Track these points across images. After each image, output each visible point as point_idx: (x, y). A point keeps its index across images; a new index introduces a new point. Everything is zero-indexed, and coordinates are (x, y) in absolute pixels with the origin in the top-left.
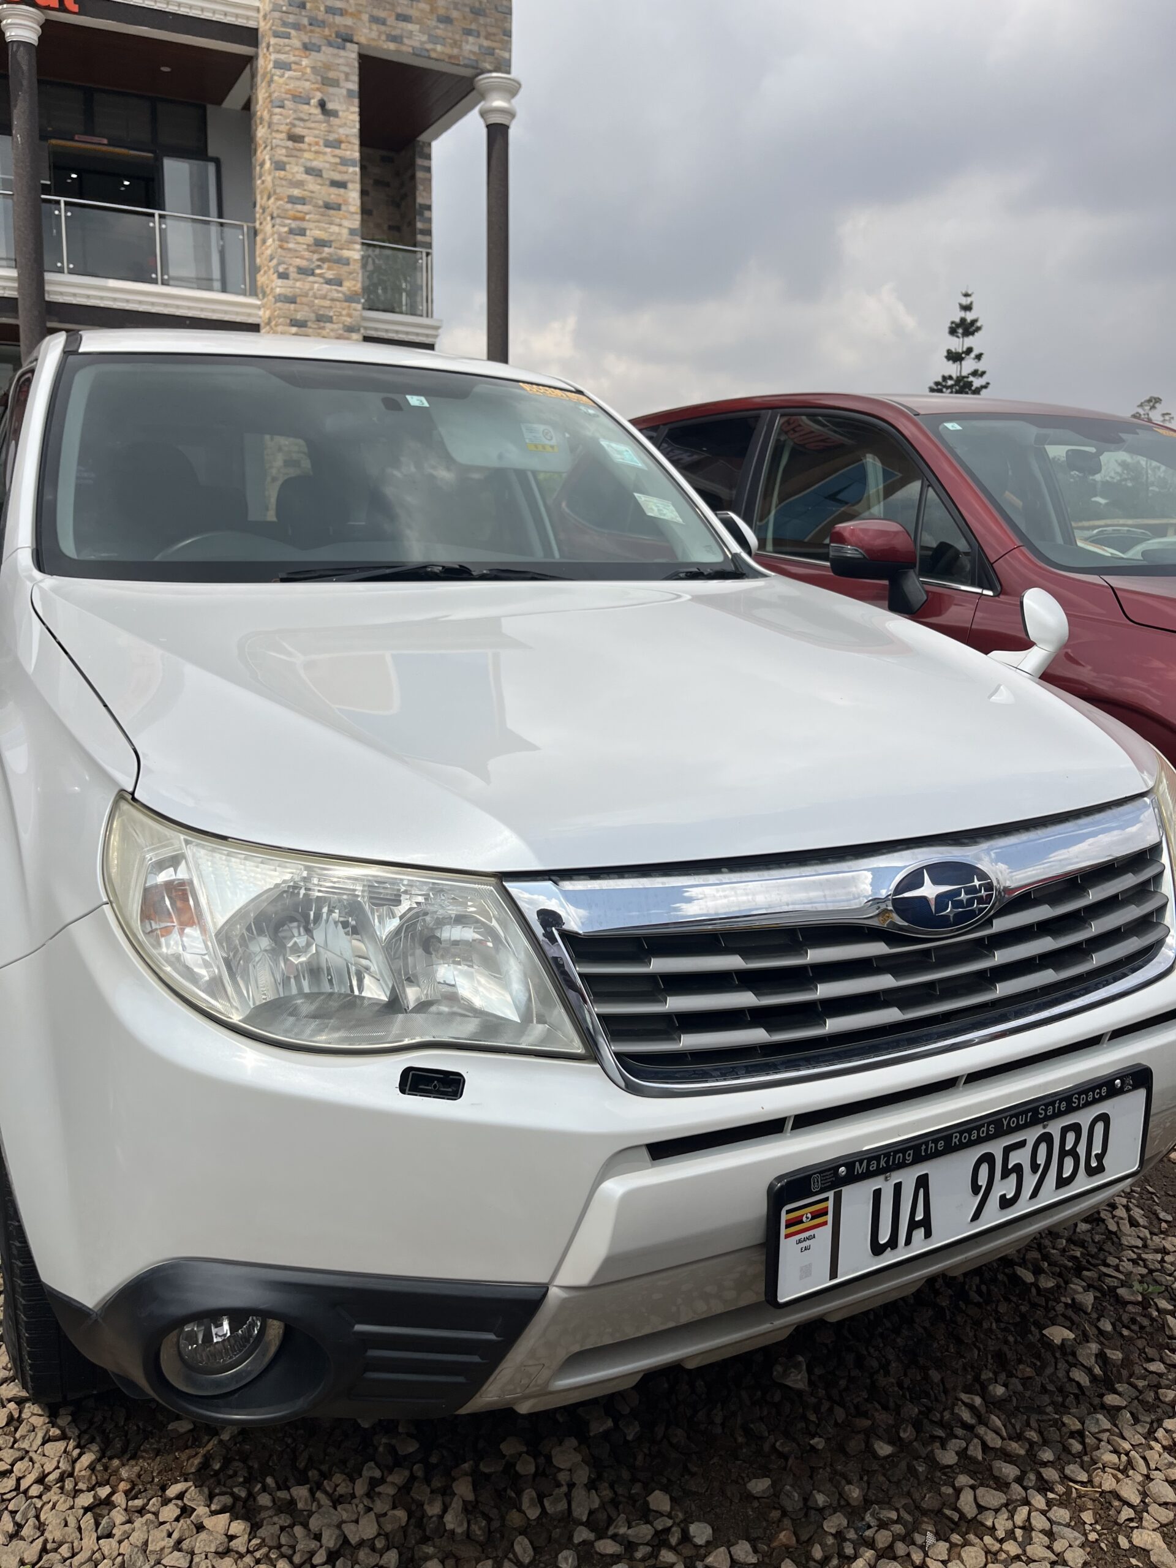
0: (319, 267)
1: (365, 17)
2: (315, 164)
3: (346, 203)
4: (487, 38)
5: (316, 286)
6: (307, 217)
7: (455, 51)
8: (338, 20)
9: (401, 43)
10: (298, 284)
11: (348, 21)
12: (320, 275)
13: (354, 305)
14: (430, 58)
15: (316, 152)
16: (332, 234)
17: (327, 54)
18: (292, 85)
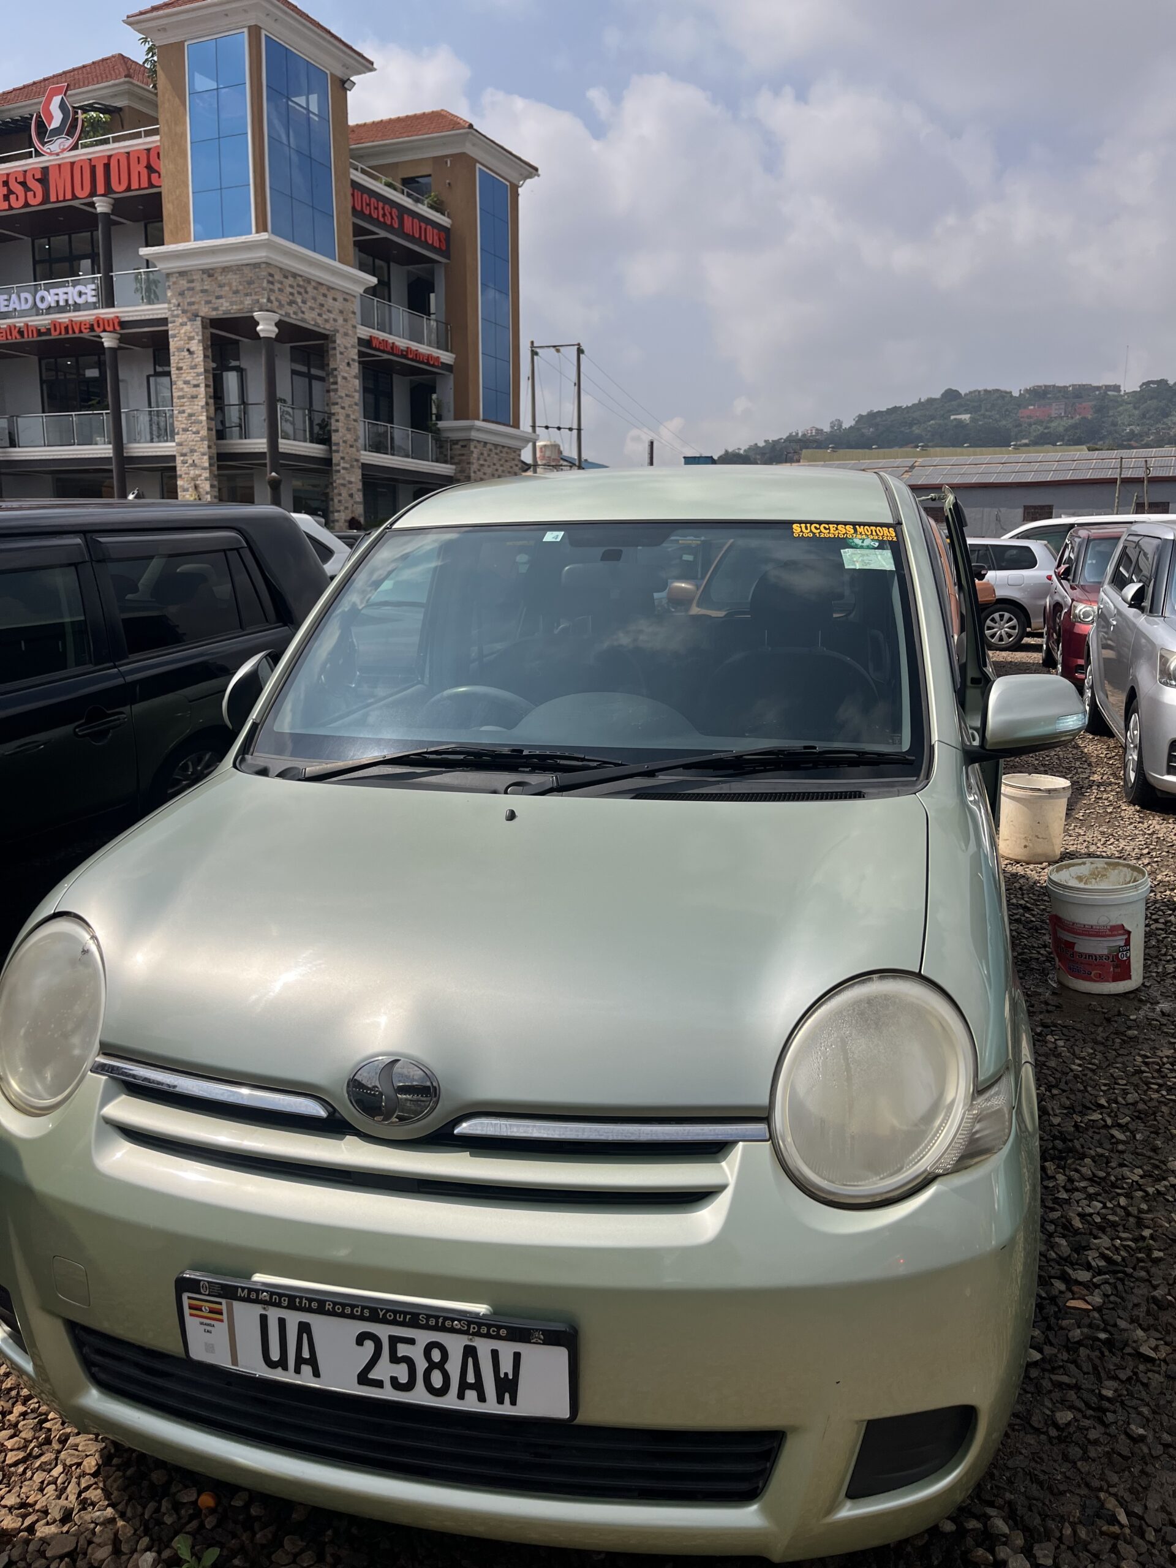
0: (191, 427)
1: (203, 302)
2: (188, 378)
3: (200, 394)
4: (255, 295)
5: (190, 436)
6: (185, 404)
7: (241, 307)
8: (193, 309)
9: (218, 310)
10: (183, 436)
12: (191, 431)
14: (231, 314)
15: (189, 373)
16: (194, 410)
17: (191, 325)
18: (177, 344)
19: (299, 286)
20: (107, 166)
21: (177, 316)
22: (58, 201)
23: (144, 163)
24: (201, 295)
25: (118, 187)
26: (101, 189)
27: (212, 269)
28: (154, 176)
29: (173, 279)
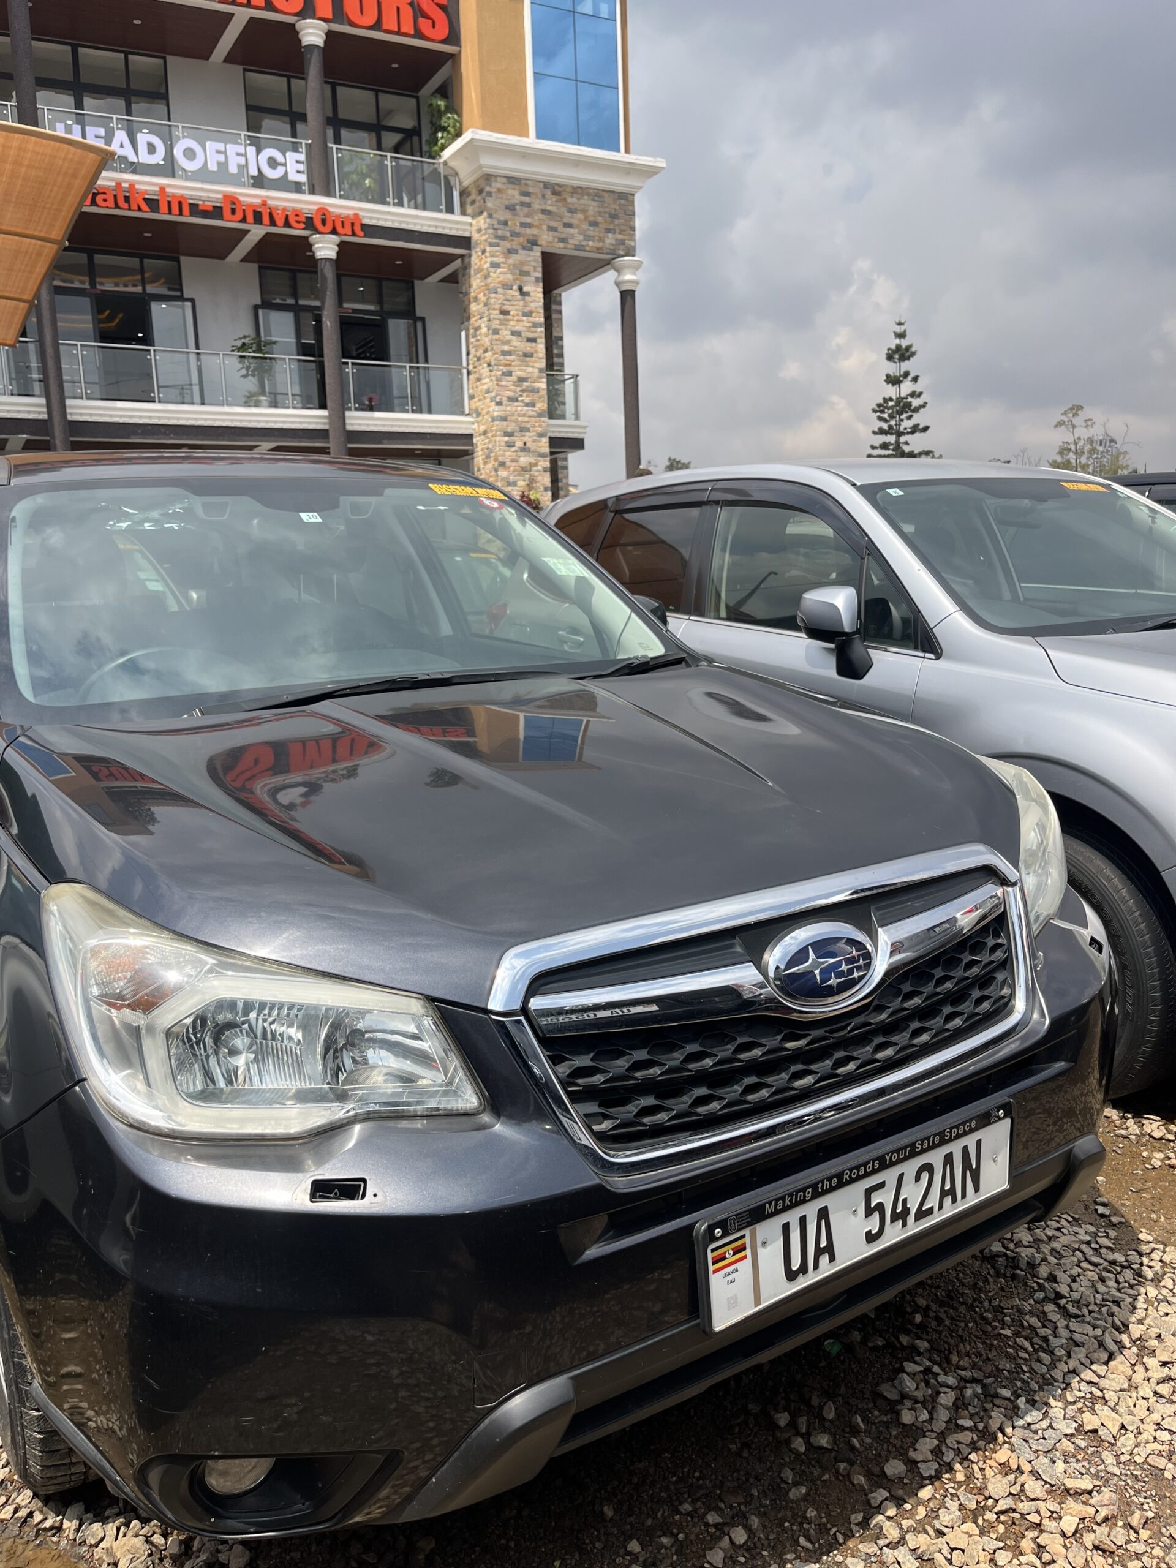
0: (521, 396)
1: (545, 227)
2: (517, 328)
3: (536, 352)
4: (620, 233)
5: (519, 408)
6: (513, 364)
7: (600, 244)
8: (528, 231)
9: (567, 243)
10: (508, 408)
11: (535, 231)
12: (522, 401)
13: (543, 419)
15: (518, 321)
16: (528, 373)
17: (522, 255)
18: (501, 278)
24: (542, 216)
25: (359, 17)
28: (424, 21)
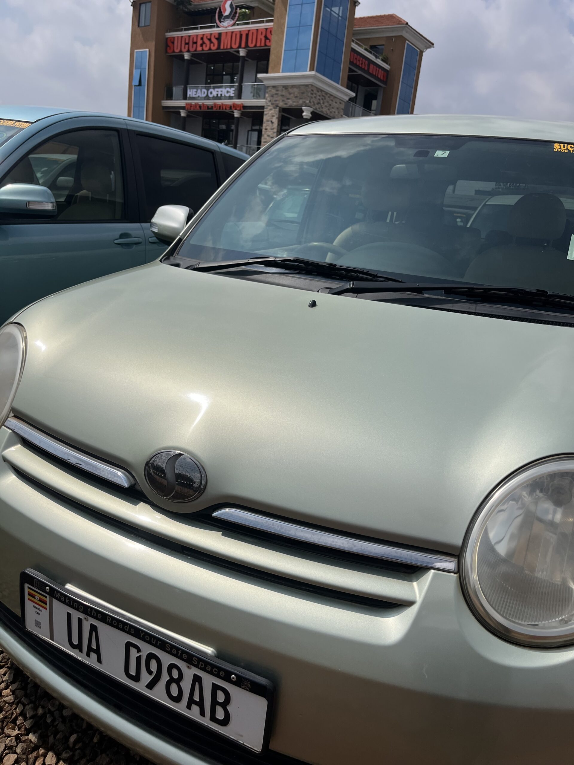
1: (281, 101)
2: (269, 134)
9: (287, 104)
11: (277, 102)
14: (292, 107)
17: (274, 110)
18: (267, 119)
19: (323, 96)
20: (247, 35)
21: (269, 106)
22: (224, 49)
23: (264, 34)
24: (281, 97)
25: (251, 45)
26: (243, 45)
27: (287, 86)
28: (267, 41)
29: (270, 89)
